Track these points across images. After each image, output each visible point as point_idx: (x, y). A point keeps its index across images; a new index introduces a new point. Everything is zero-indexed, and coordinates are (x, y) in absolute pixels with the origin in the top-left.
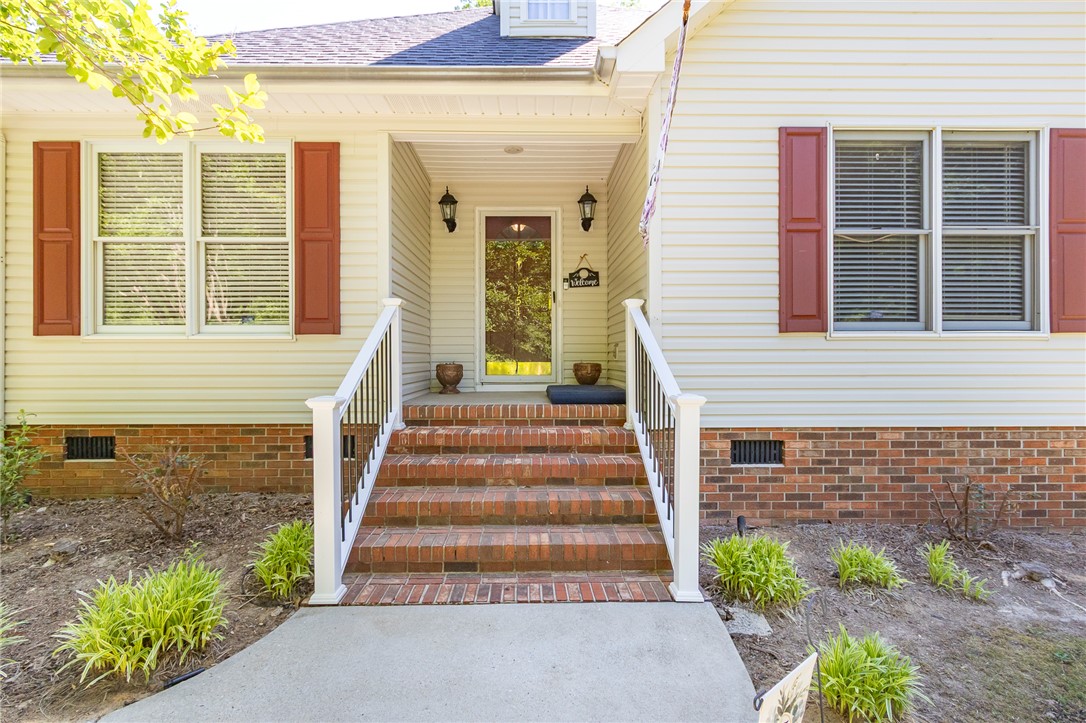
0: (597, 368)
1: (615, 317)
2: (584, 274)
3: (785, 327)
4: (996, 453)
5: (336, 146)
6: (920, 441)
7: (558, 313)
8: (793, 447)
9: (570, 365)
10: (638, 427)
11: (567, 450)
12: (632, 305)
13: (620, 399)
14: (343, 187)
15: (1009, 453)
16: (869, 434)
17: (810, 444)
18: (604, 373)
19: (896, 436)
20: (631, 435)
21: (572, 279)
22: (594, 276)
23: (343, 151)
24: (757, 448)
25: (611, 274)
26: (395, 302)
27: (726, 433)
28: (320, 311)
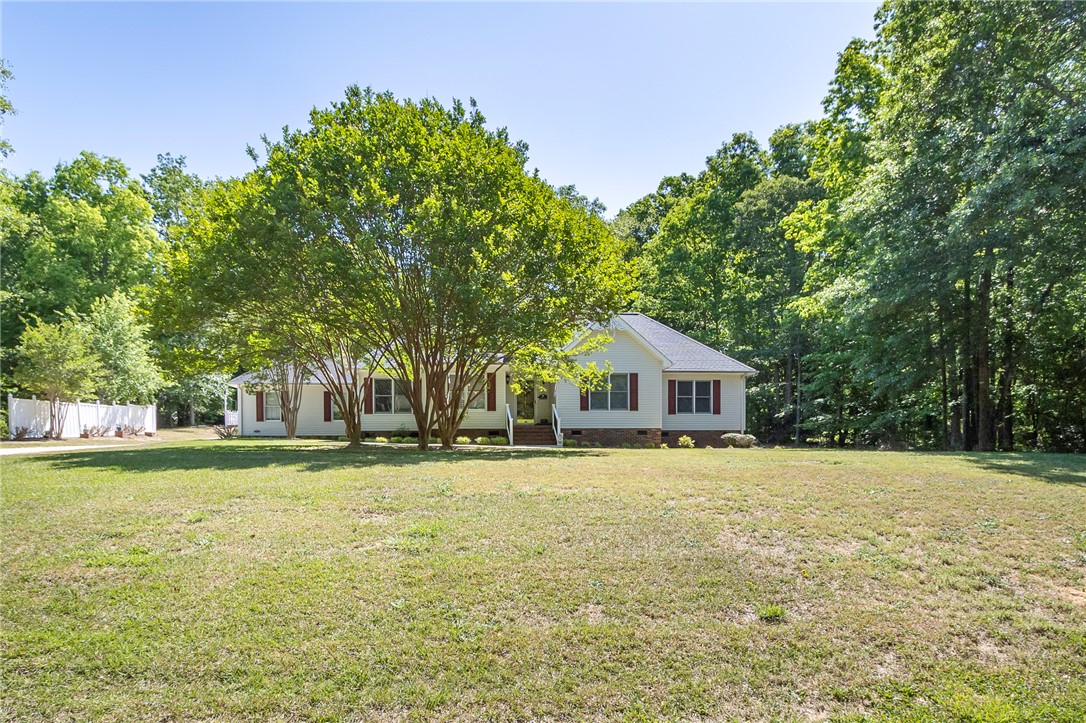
0: (546, 419)
1: (550, 409)
2: (543, 396)
3: (582, 410)
6: (606, 431)
7: (536, 407)
8: (583, 432)
9: (540, 420)
12: (553, 405)
18: (547, 421)
19: (602, 430)
20: (552, 428)
21: (540, 397)
22: (546, 396)
24: (576, 432)
25: (549, 397)
26: (508, 405)
27: (571, 429)
28: (492, 406)
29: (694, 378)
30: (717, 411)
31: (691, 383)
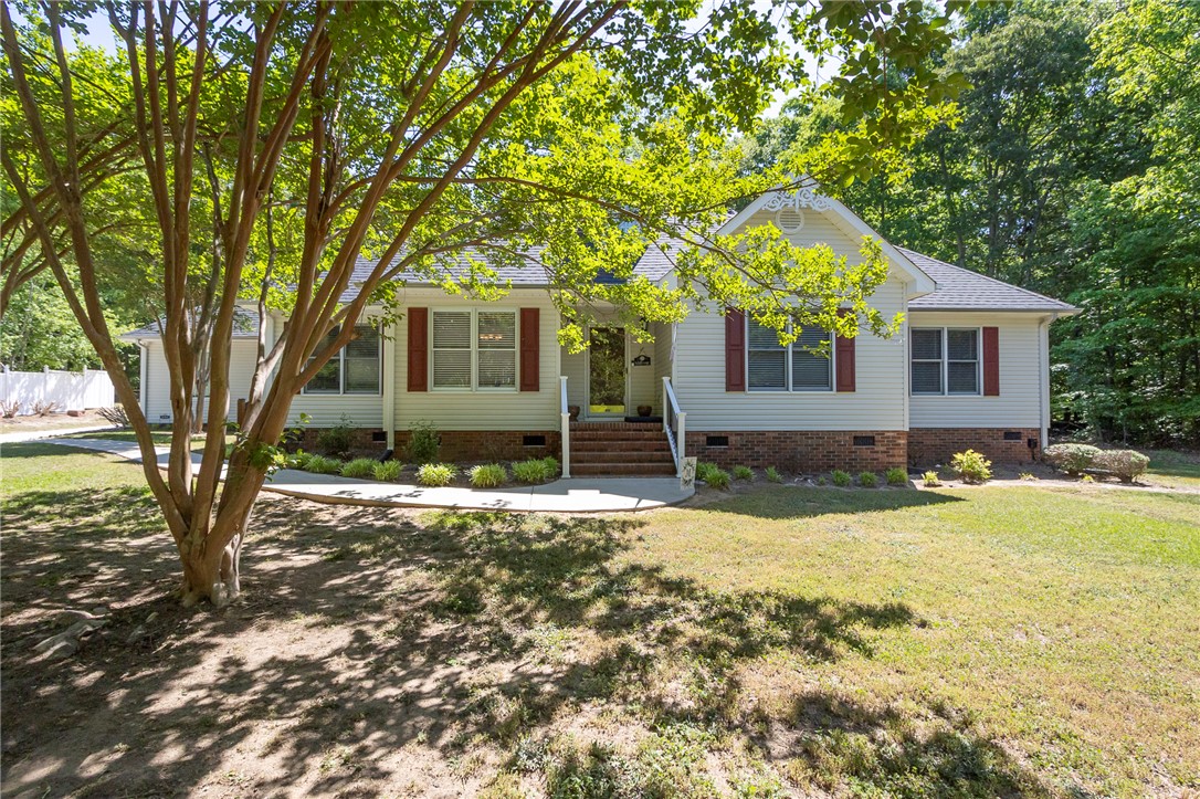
0: (650, 408)
1: (659, 386)
2: (642, 359)
3: (728, 390)
4: (815, 442)
5: (538, 310)
6: (784, 436)
7: (628, 379)
8: (732, 439)
9: (636, 407)
10: (668, 430)
11: (639, 440)
12: (666, 379)
13: (661, 420)
14: (541, 328)
15: (821, 441)
16: (762, 433)
17: (739, 438)
18: (653, 411)
19: (774, 435)
20: (665, 433)
21: (636, 361)
22: (648, 360)
23: (541, 312)
24: (717, 439)
25: (656, 360)
26: (564, 378)
27: (704, 433)
28: (530, 382)
29: (946, 323)
30: (992, 389)
31: (939, 332)
